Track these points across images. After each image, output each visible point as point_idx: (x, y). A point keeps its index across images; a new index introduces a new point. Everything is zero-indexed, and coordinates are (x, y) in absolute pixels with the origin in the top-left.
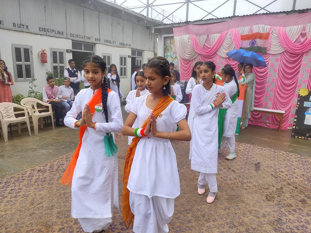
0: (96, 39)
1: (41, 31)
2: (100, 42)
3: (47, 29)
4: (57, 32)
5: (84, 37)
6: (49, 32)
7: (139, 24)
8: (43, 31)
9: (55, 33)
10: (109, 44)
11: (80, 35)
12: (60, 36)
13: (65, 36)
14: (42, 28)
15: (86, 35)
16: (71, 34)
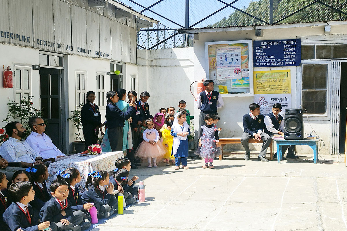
0: (68, 48)
1: (3, 37)
2: (73, 52)
3: (11, 34)
4: (21, 38)
5: (54, 43)
6: (12, 38)
7: (118, 20)
8: (5, 37)
9: (20, 40)
10: (83, 54)
11: (49, 42)
12: (25, 43)
13: (31, 44)
14: (5, 32)
15: (56, 42)
16: (38, 40)
